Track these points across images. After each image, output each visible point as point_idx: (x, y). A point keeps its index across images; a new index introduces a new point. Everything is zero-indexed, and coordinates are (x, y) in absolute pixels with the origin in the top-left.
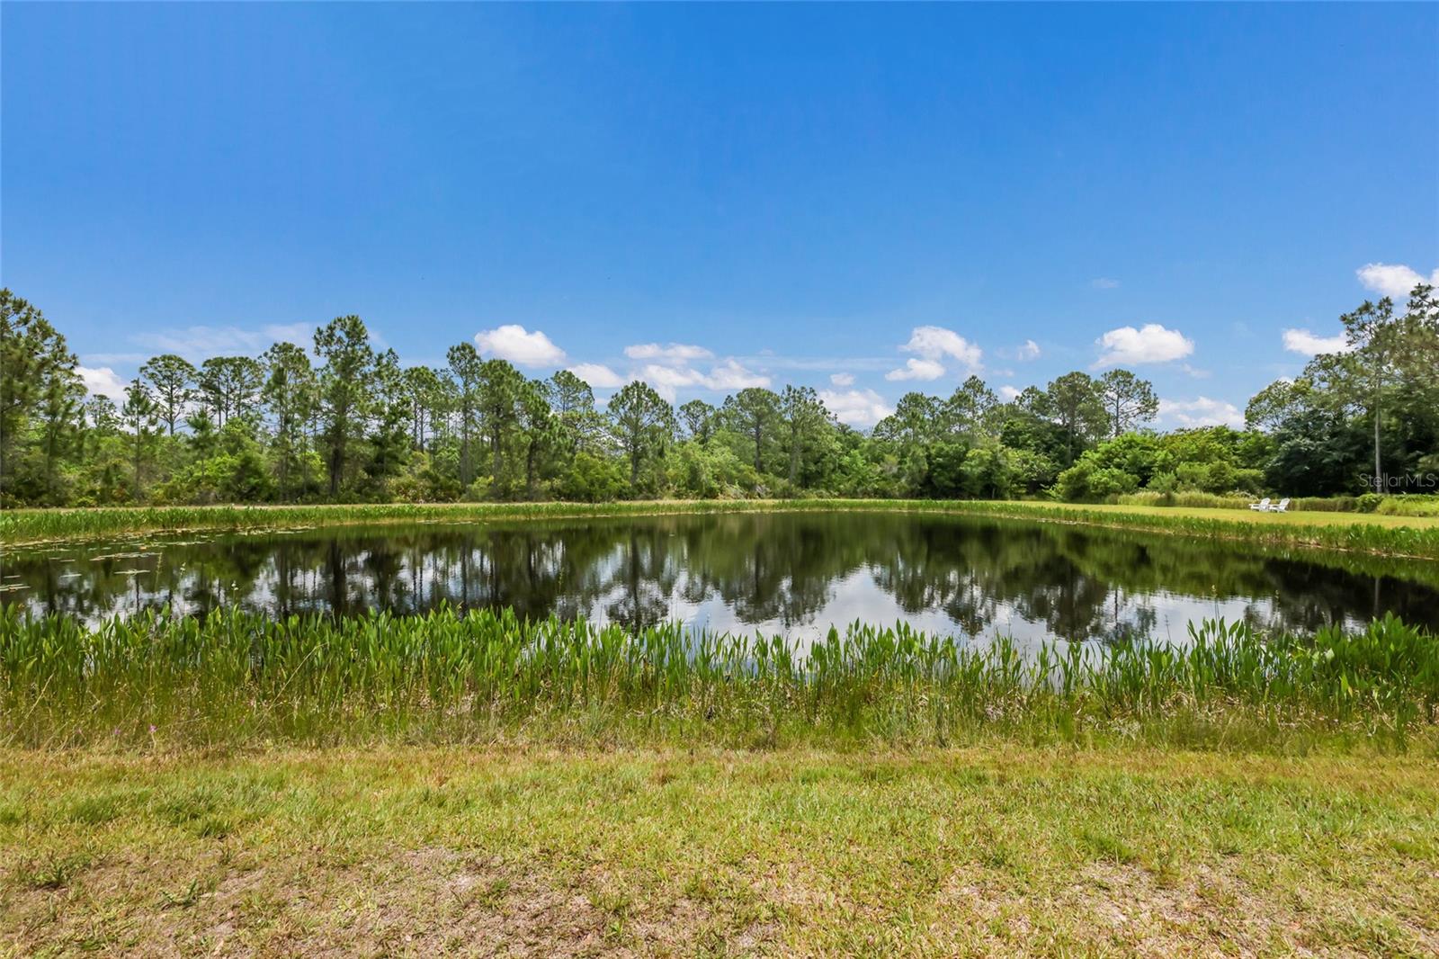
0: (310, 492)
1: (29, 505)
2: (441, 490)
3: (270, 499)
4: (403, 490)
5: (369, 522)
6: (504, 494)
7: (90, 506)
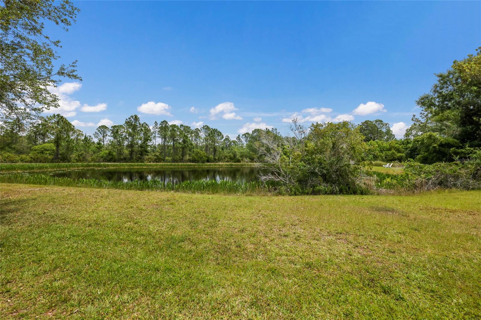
0: (125, 160)
1: (63, 162)
2: (158, 160)
3: (115, 161)
4: (148, 160)
5: (131, 167)
6: (174, 161)
7: (75, 162)
